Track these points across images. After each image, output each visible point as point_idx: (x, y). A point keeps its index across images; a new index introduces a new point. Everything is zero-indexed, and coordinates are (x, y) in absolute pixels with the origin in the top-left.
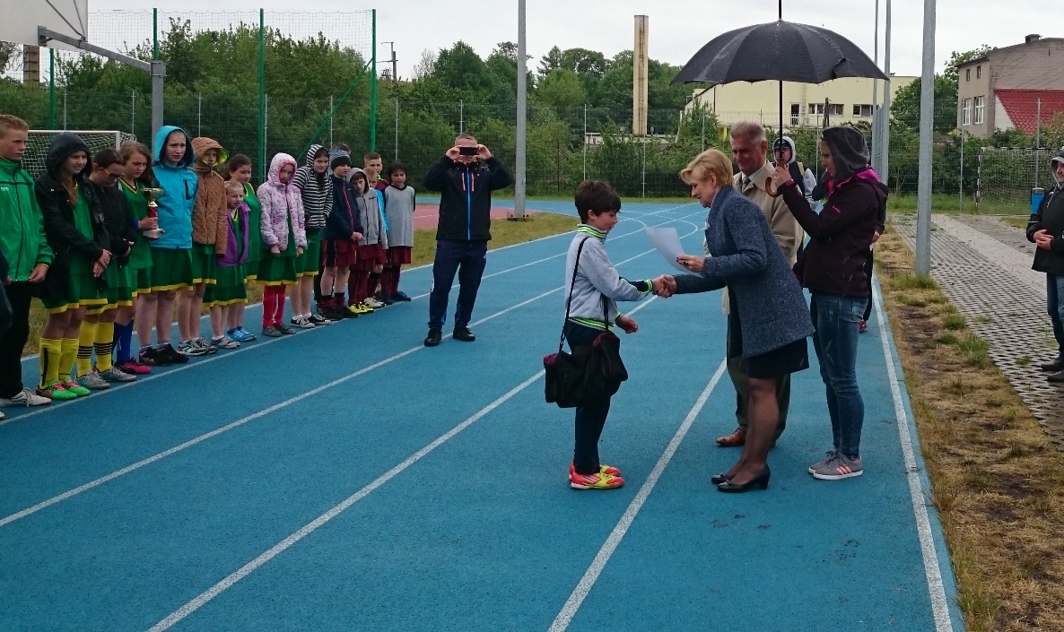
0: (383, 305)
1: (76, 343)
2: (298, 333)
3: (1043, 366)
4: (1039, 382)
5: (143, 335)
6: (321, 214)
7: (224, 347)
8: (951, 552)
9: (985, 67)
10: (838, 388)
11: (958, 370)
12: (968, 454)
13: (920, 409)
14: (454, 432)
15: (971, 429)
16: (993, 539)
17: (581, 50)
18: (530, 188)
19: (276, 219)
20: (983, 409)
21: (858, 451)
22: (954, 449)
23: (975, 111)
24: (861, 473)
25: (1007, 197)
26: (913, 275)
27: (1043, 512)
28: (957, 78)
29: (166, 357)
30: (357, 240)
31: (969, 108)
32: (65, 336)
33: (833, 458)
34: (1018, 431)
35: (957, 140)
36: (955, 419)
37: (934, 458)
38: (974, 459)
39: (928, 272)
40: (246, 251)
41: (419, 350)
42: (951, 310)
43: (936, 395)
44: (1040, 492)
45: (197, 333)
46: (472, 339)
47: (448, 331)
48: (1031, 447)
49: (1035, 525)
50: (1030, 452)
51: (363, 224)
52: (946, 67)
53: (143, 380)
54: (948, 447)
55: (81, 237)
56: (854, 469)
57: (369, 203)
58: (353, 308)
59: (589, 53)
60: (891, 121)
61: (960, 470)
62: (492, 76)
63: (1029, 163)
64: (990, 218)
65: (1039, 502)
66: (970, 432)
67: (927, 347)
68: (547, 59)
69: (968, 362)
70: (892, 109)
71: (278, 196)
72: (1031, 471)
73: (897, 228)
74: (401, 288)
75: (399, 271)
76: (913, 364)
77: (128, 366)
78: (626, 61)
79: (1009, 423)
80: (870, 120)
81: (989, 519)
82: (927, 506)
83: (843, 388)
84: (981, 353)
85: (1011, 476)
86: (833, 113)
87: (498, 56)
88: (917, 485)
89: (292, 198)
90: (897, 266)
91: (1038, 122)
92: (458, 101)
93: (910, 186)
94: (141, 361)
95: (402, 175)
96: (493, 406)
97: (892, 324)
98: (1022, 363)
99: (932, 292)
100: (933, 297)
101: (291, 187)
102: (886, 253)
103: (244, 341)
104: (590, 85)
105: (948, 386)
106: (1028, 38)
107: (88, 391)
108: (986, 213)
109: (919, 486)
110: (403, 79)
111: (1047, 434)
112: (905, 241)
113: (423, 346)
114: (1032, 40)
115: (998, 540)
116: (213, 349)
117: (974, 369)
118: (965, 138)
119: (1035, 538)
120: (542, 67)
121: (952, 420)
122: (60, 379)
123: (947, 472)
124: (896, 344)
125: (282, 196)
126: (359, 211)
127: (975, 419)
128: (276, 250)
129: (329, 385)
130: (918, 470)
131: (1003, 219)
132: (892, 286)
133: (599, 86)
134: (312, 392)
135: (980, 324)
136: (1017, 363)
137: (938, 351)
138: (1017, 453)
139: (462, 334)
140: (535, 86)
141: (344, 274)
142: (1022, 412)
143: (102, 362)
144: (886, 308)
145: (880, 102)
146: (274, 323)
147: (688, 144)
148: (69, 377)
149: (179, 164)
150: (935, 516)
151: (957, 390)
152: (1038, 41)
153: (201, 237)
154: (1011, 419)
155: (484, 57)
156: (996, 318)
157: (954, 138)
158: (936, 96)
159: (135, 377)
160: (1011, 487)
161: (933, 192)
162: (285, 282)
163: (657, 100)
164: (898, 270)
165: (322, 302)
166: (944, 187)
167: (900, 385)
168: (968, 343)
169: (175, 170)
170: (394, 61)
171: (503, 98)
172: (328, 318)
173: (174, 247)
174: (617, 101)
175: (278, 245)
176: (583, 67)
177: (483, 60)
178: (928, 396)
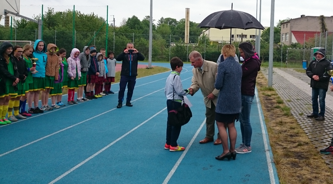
0: (105, 95)
1: (7, 107)
2: (79, 103)
3: (307, 116)
4: (306, 121)
5: (30, 104)
6: (87, 67)
7: (55, 108)
8: (279, 179)
9: (289, 24)
10: (244, 124)
11: (281, 117)
12: (285, 145)
13: (269, 130)
14: (123, 136)
15: (285, 137)
16: (293, 174)
17: (170, 18)
18: (153, 59)
19: (73, 69)
20: (289, 130)
21: (250, 144)
22: (280, 143)
23: (286, 37)
24: (251, 151)
25: (295, 63)
26: (267, 87)
27: (308, 165)
28: (280, 27)
29: (37, 111)
30: (98, 75)
31: (284, 36)
32: (4, 105)
33: (242, 146)
34: (300, 137)
35: (281, 46)
36: (280, 133)
37: (274, 146)
38: (287, 146)
39: (272, 86)
40: (63, 78)
41: (115, 109)
42: (279, 98)
43: (274, 125)
44: (307, 158)
45: (47, 104)
46: (132, 106)
47: (124, 103)
48: (304, 143)
49: (306, 169)
50: (304, 144)
51: (100, 70)
52: (277, 24)
53: (29, 118)
54: (278, 142)
55: (10, 74)
56: (249, 150)
57: (102, 64)
58: (96, 96)
59: (172, 19)
60: (261, 40)
61: (282, 150)
62: (143, 26)
63: (302, 53)
64: (290, 69)
65: (307, 161)
66: (285, 138)
67: (272, 109)
68: (160, 21)
69: (284, 114)
70: (261, 36)
71: (74, 62)
72: (304, 151)
73: (263, 72)
74: (111, 90)
75: (111, 84)
76: (267, 115)
77: (24, 114)
78: (183, 22)
79: (297, 135)
80: (255, 40)
81: (292, 167)
82: (272, 163)
83: (246, 124)
84: (288, 111)
85: (298, 152)
86: (244, 37)
87: (145, 20)
88: (269, 155)
89: (78, 62)
90: (262, 83)
91: (305, 41)
92: (133, 33)
93: (267, 59)
94: (29, 112)
95: (113, 55)
96: (136, 128)
97: (261, 102)
98: (301, 115)
99: (273, 92)
100: (273, 93)
101: (77, 59)
102: (259, 79)
103: (61, 106)
104: (172, 28)
105: (278, 122)
106: (301, 16)
107: (10, 122)
108: (289, 67)
109: (269, 156)
110: (117, 26)
111: (309, 138)
112: (265, 76)
113: (116, 108)
114: (303, 16)
115: (294, 174)
116: (52, 109)
117: (286, 116)
118: (283, 45)
119: (306, 174)
120: (158, 23)
121: (279, 134)
122: (2, 118)
123: (278, 151)
124: (262, 108)
125: (75, 62)
126: (98, 66)
127: (286, 133)
128: (73, 78)
129: (86, 120)
130: (269, 150)
131: (294, 69)
132: (261, 90)
133: (175, 29)
134: (81, 123)
135: (288, 102)
136: (299, 115)
137: (275, 111)
138: (300, 145)
139: (129, 104)
140: (156, 29)
141: (94, 85)
142: (301, 131)
143: (16, 113)
144: (259, 97)
145: (258, 34)
146: (71, 100)
147: (201, 46)
148: (5, 117)
149: (42, 51)
150: (274, 167)
151: (281, 123)
152: (304, 17)
153: (49, 74)
154: (298, 133)
155: (141, 20)
156: (293, 100)
157: (280, 45)
158: (275, 33)
159: (26, 117)
160: (298, 156)
161: (273, 61)
162: (75, 88)
163: (192, 33)
164: (263, 85)
165: (87, 94)
166: (277, 59)
167: (263, 122)
168: (284, 108)
169: (40, 53)
170: (114, 21)
171: (147, 32)
172: (88, 99)
173: (40, 77)
174: (180, 33)
175: (73, 77)
176: (170, 23)
177: (141, 21)
178: (272, 125)
